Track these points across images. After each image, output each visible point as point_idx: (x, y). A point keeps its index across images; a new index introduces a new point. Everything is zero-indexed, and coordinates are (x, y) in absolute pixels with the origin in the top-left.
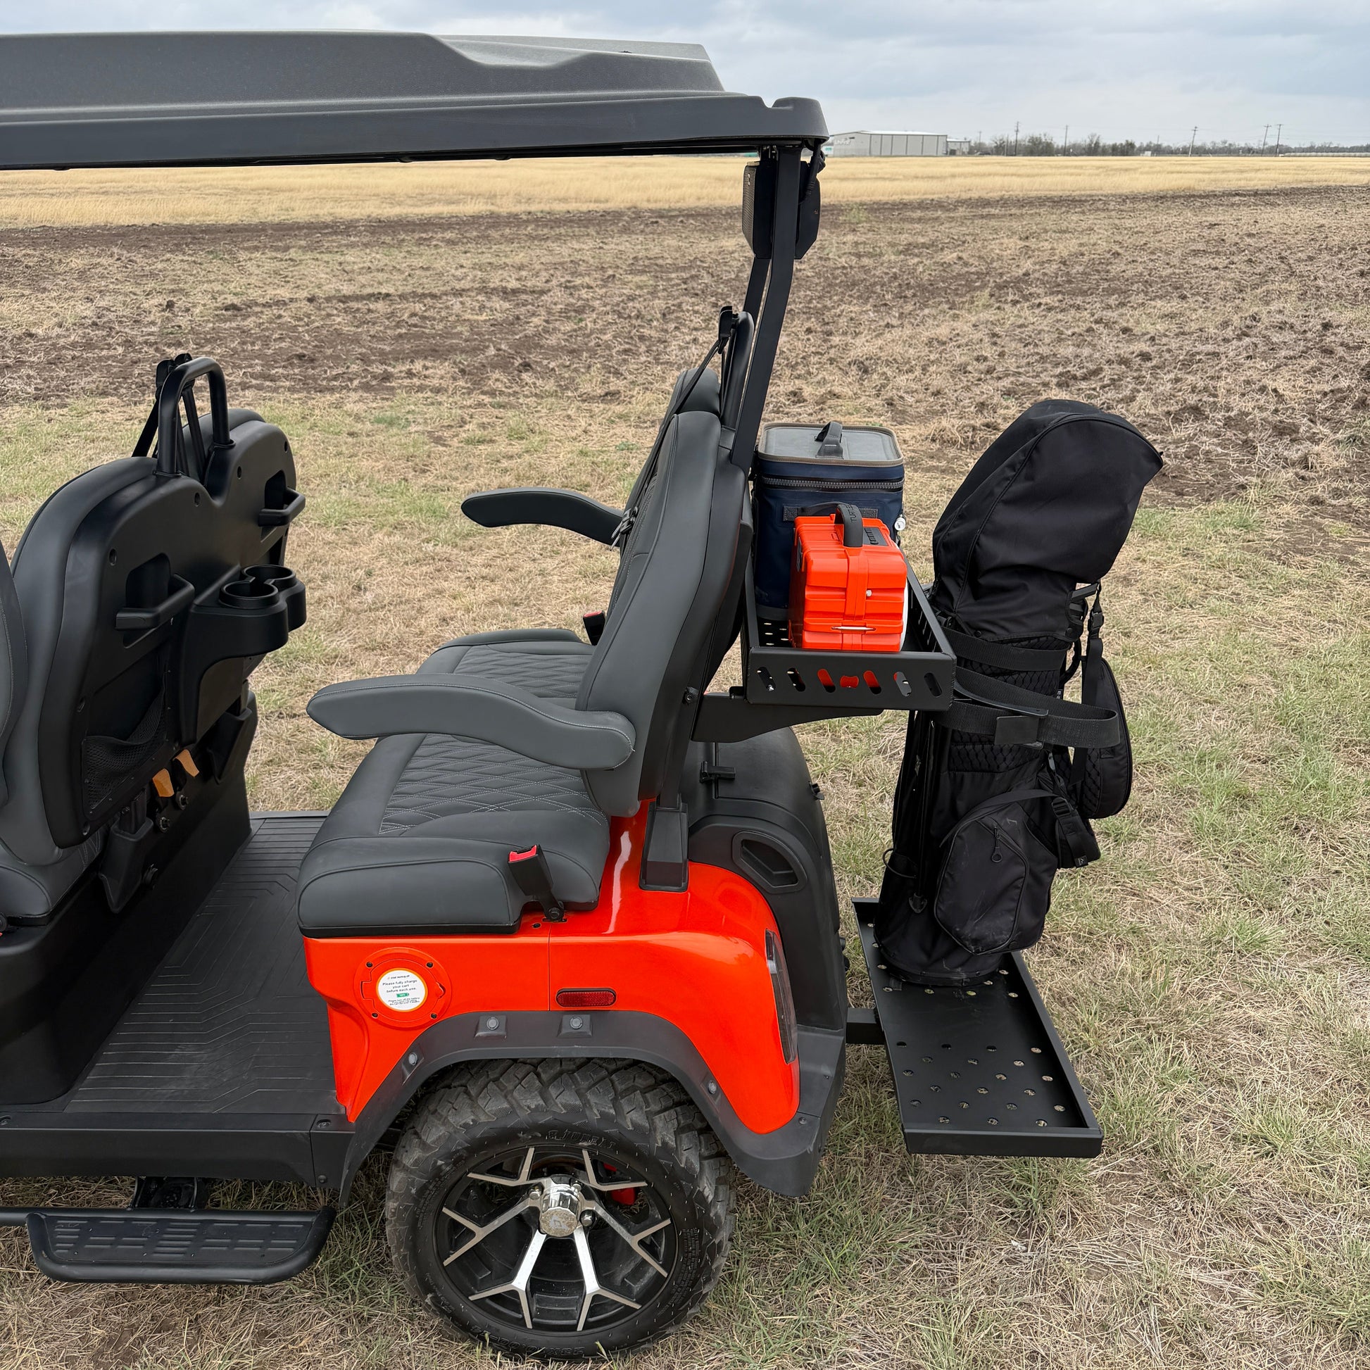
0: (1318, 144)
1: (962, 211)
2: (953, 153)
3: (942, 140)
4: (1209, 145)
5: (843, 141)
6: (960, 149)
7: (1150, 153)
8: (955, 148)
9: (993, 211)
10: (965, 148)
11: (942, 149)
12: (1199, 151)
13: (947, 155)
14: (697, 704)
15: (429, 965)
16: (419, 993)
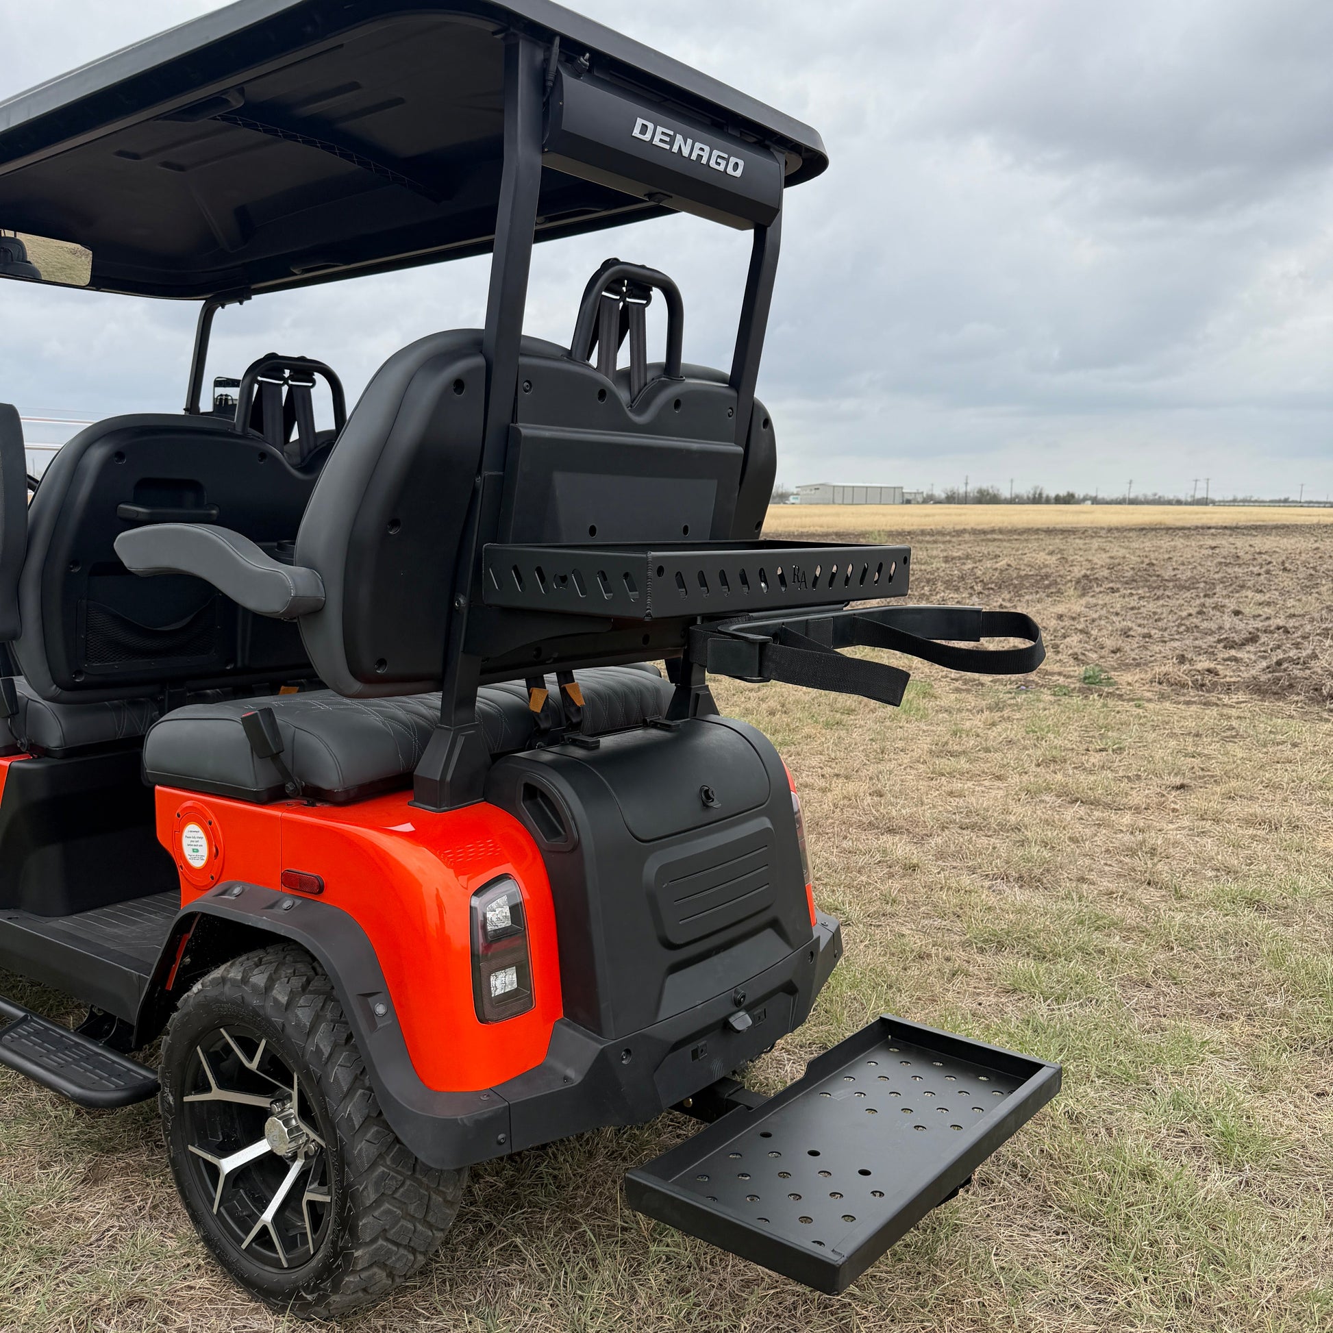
0: (1240, 497)
1: (967, 536)
2: (908, 502)
3: (898, 492)
4: (1141, 497)
5: (808, 492)
6: (915, 499)
7: (1089, 502)
8: (910, 498)
9: (995, 536)
10: (920, 499)
11: (898, 499)
12: (1133, 502)
13: (903, 503)
14: (465, 612)
15: (210, 824)
16: (204, 851)
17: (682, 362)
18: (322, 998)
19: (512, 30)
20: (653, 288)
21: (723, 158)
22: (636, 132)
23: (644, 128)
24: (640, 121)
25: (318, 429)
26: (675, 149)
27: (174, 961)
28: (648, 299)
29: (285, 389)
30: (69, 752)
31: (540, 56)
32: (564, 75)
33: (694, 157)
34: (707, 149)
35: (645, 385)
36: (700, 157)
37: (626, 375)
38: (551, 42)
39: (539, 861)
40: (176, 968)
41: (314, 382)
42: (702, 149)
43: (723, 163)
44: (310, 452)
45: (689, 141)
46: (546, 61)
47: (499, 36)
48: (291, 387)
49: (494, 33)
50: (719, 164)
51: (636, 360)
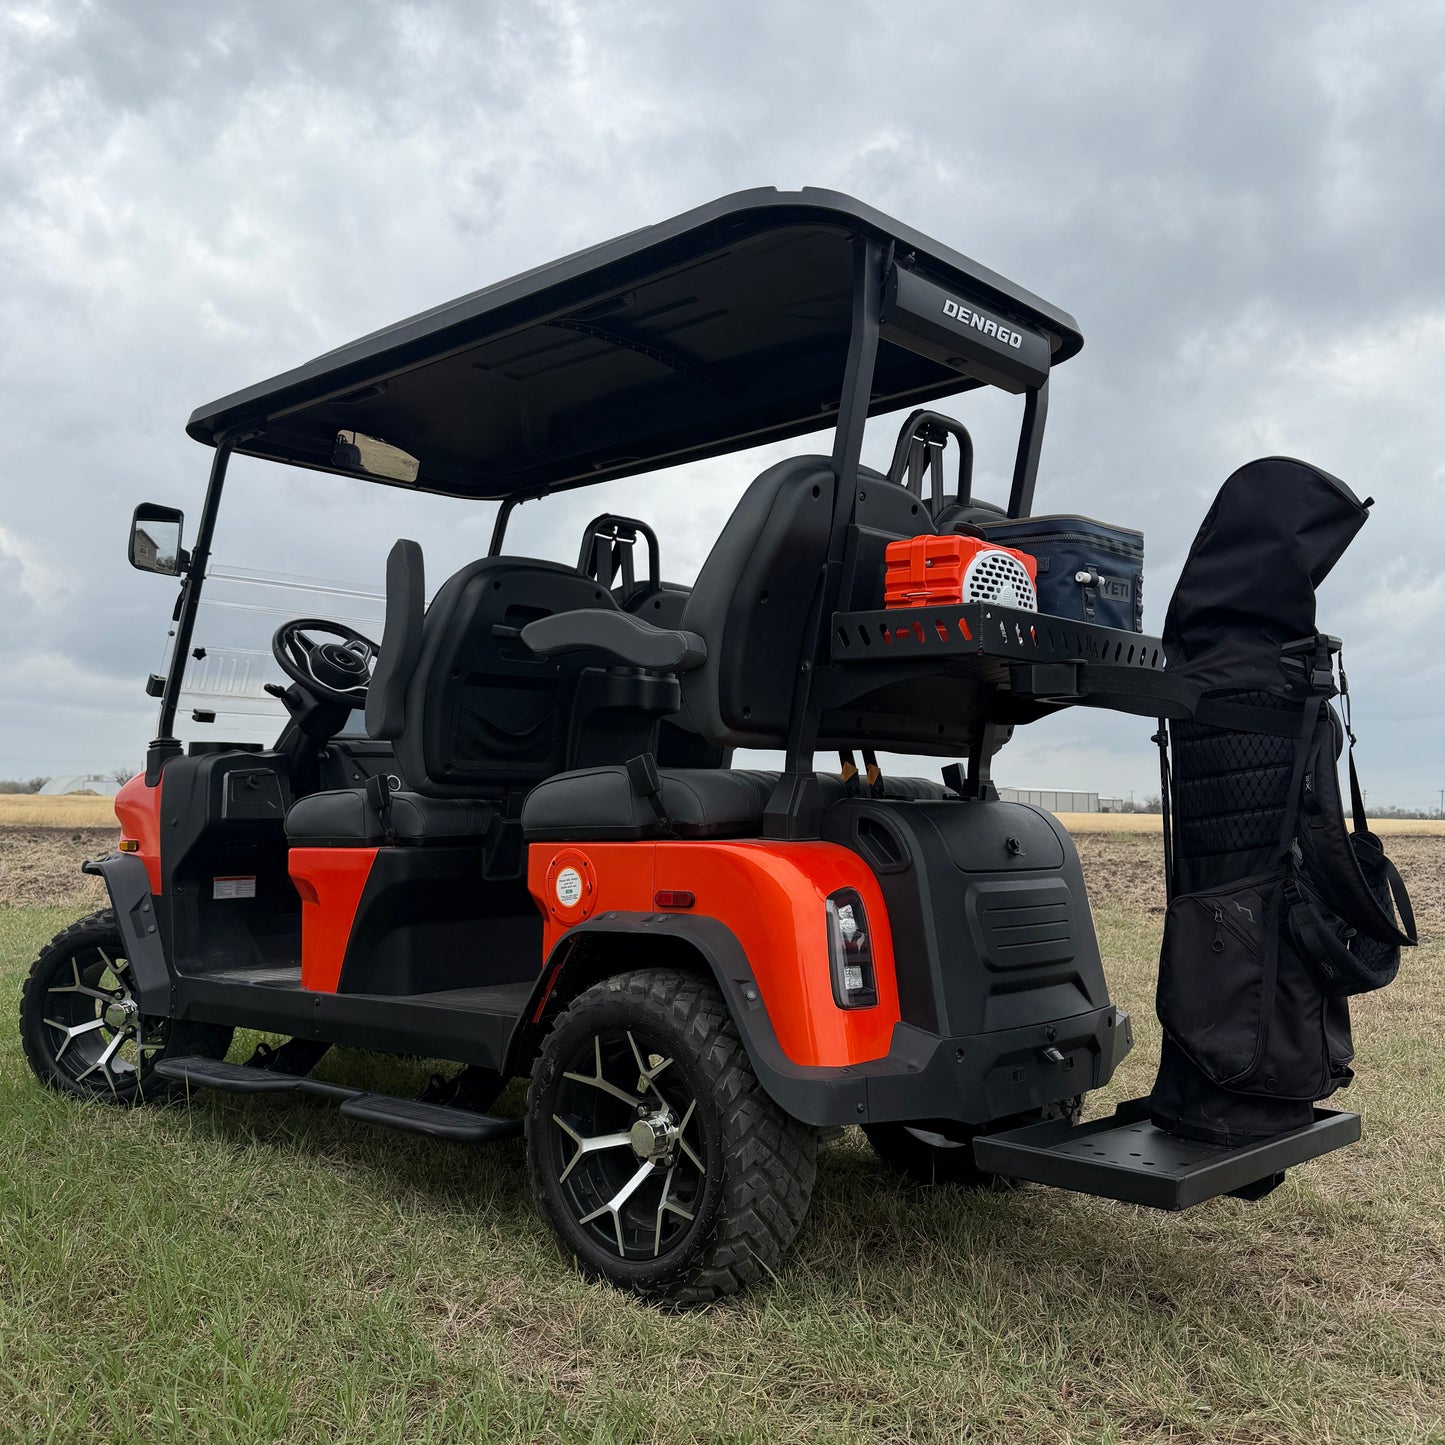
2: (1106, 810)
3: (1092, 799)
6: (1113, 807)
8: (1107, 806)
10: (1119, 807)
11: (1094, 806)
13: (1099, 811)
14: (810, 674)
15: (585, 864)
16: (578, 890)
17: (972, 496)
18: (694, 996)
19: (862, 235)
20: (949, 433)
21: (1007, 333)
22: (946, 311)
23: (951, 307)
24: (948, 302)
25: (636, 580)
26: (973, 325)
27: (543, 994)
28: (945, 443)
29: (614, 543)
30: (429, 841)
31: (878, 255)
32: (898, 267)
33: (986, 331)
34: (995, 325)
35: (943, 509)
36: (990, 331)
37: (928, 502)
38: (889, 245)
39: (875, 882)
40: (545, 999)
41: (635, 539)
42: (991, 325)
43: (1007, 336)
44: (630, 596)
45: (983, 319)
46: (884, 258)
47: (850, 241)
48: (618, 543)
49: (847, 239)
50: (1004, 337)
51: (936, 493)
